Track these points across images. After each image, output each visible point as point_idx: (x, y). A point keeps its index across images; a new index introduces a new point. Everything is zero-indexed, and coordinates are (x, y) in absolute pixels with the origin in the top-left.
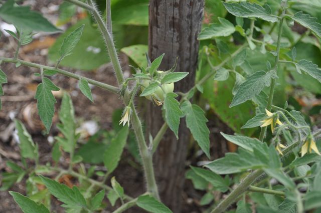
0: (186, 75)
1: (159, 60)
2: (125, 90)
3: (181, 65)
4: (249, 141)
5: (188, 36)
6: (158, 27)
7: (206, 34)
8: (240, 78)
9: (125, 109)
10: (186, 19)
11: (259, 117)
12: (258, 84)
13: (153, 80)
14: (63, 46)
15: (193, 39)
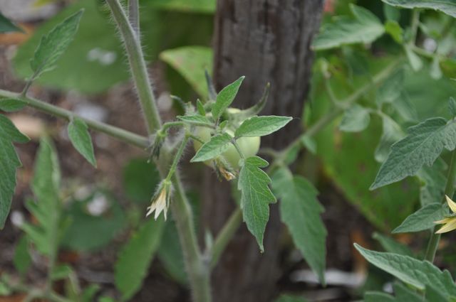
0: (288, 121)
1: (233, 89)
2: (161, 145)
3: (276, 97)
4: (414, 266)
5: (293, 42)
6: (234, 20)
7: (327, 37)
8: (391, 128)
9: (160, 186)
10: (293, 9)
11: (428, 211)
12: (430, 144)
13: (218, 128)
14: (39, 52)
15: (303, 47)
